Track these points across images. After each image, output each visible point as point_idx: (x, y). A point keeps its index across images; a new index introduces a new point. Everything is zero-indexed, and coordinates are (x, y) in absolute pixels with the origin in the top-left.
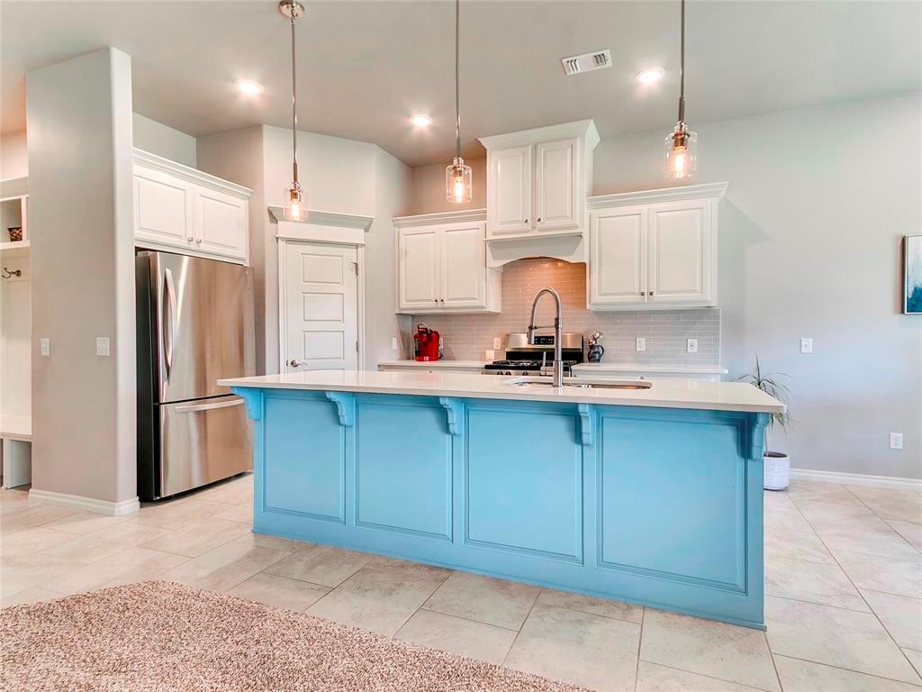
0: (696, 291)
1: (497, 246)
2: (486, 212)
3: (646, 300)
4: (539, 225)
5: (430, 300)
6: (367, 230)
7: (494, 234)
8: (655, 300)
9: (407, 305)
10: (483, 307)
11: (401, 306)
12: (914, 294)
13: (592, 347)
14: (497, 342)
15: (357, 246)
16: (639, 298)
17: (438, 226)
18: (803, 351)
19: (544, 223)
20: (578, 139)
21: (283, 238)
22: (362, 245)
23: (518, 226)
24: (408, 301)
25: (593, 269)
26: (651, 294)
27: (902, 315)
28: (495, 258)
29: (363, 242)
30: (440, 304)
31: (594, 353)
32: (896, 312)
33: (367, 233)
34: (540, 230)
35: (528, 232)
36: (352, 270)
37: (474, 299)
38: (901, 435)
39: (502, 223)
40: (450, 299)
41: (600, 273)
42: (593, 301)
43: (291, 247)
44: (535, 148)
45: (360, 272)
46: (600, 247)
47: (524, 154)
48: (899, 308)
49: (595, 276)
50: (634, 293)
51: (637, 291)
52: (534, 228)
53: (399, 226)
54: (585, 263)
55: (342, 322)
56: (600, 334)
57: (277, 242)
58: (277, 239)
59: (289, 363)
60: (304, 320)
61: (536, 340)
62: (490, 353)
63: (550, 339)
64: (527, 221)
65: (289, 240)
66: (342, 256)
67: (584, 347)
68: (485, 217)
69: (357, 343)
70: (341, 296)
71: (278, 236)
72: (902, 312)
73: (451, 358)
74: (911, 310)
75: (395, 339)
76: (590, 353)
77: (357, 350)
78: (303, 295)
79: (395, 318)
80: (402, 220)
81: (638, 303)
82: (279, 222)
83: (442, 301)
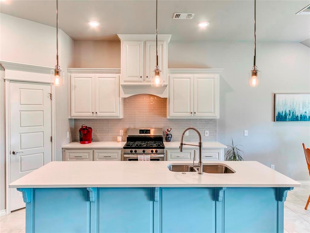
0: (212, 112)
1: (126, 88)
2: (120, 70)
3: (193, 115)
4: (147, 79)
5: (89, 112)
7: (125, 82)
8: (196, 115)
9: (75, 114)
10: (118, 117)
11: (72, 115)
12: (278, 115)
13: (167, 135)
14: (121, 132)
15: (51, 84)
16: (190, 114)
17: (93, 75)
18: (245, 135)
19: (149, 79)
20: (165, 42)
21: (8, 80)
23: (137, 79)
24: (76, 112)
25: (170, 101)
26: (195, 113)
27: (274, 122)
28: (125, 93)
30: (95, 115)
31: (168, 137)
32: (272, 121)
34: (147, 82)
35: (141, 82)
36: (48, 98)
37: (114, 112)
38: (274, 165)
39: (129, 76)
41: (173, 103)
42: (171, 115)
43: (12, 84)
44: (145, 43)
45: (53, 98)
46: (174, 91)
47: (140, 45)
48: (273, 120)
49: (171, 104)
50: (188, 112)
51: (189, 111)
52: (144, 80)
53: (71, 72)
54: (167, 98)
55: (43, 126)
56: (171, 129)
57: (5, 81)
58: (5, 80)
59: (12, 152)
60: (21, 127)
61: (142, 131)
62: (120, 138)
63: (148, 131)
64: (141, 77)
65: (11, 81)
66: (43, 90)
67: (164, 135)
68: (119, 73)
69: (51, 137)
70: (42, 112)
71: (4, 78)
72: (274, 121)
73: (97, 141)
74: (277, 121)
75: (68, 132)
76: (166, 137)
77: (51, 141)
78: (20, 112)
79: (68, 121)
80: (73, 69)
81: (189, 117)
82: (5, 70)
83: (96, 113)
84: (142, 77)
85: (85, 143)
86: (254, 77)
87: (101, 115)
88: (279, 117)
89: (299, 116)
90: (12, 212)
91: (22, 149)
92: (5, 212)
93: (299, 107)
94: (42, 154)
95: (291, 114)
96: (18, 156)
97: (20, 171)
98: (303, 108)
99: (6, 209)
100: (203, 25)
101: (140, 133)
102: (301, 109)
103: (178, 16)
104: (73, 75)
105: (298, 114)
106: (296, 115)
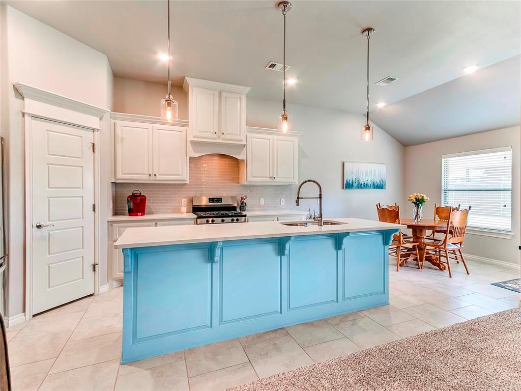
0: (291, 177)
1: (196, 144)
2: (188, 122)
3: (271, 181)
4: (223, 136)
5: (145, 174)
6: (101, 119)
7: (194, 137)
8: (276, 181)
9: (122, 177)
10: (185, 181)
11: (118, 177)
12: (346, 183)
13: (242, 204)
14: (184, 201)
15: (94, 130)
16: (269, 180)
17: (150, 125)
19: (225, 136)
20: (243, 96)
21: (29, 114)
22: (98, 130)
23: (210, 135)
24: (124, 174)
25: (248, 163)
26: (274, 178)
27: (343, 190)
28: (195, 151)
29: (98, 128)
30: (152, 177)
31: (243, 207)
32: (341, 188)
33: (101, 121)
34: (222, 139)
35: (215, 139)
36: (90, 149)
37: (179, 175)
39: (200, 131)
40: (160, 175)
41: (252, 166)
42: (248, 180)
43: (36, 122)
44: (220, 93)
45: (96, 151)
46: (252, 152)
47: (214, 94)
49: (249, 167)
50: (267, 177)
52: (219, 137)
53: (115, 119)
54: (244, 160)
55: (81, 189)
56: (246, 197)
57: (24, 116)
58: (24, 114)
59: (35, 225)
60: (49, 187)
61: (211, 200)
62: (184, 209)
63: (219, 200)
64: (215, 133)
65: (34, 117)
66: (81, 137)
67: (238, 204)
68: (188, 126)
69: (94, 205)
70: (81, 168)
71: (24, 111)
72: (343, 188)
73: (151, 213)
74: (346, 188)
75: (111, 201)
76: (241, 206)
77: (94, 211)
78: (47, 165)
79: (110, 185)
80: (118, 114)
81: (269, 182)
82: (25, 99)
83: (155, 175)
84: (217, 133)
85: (137, 215)
86: (367, 131)
87: (161, 178)
88: (347, 185)
89: (363, 183)
90: (34, 316)
91: (51, 221)
92: (24, 317)
93: (363, 176)
94: (81, 228)
95: (357, 182)
96: (43, 231)
97: (48, 254)
98: (366, 176)
99: (24, 311)
100: (292, 82)
101: (209, 202)
102: (364, 177)
103: (273, 66)
104: (119, 123)
105: (362, 182)
106: (361, 183)
